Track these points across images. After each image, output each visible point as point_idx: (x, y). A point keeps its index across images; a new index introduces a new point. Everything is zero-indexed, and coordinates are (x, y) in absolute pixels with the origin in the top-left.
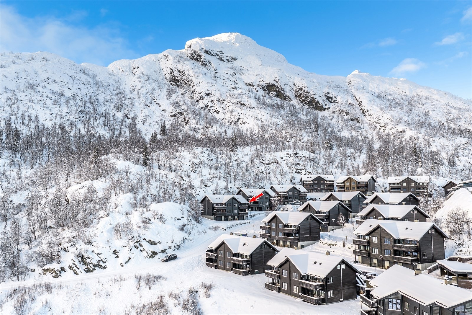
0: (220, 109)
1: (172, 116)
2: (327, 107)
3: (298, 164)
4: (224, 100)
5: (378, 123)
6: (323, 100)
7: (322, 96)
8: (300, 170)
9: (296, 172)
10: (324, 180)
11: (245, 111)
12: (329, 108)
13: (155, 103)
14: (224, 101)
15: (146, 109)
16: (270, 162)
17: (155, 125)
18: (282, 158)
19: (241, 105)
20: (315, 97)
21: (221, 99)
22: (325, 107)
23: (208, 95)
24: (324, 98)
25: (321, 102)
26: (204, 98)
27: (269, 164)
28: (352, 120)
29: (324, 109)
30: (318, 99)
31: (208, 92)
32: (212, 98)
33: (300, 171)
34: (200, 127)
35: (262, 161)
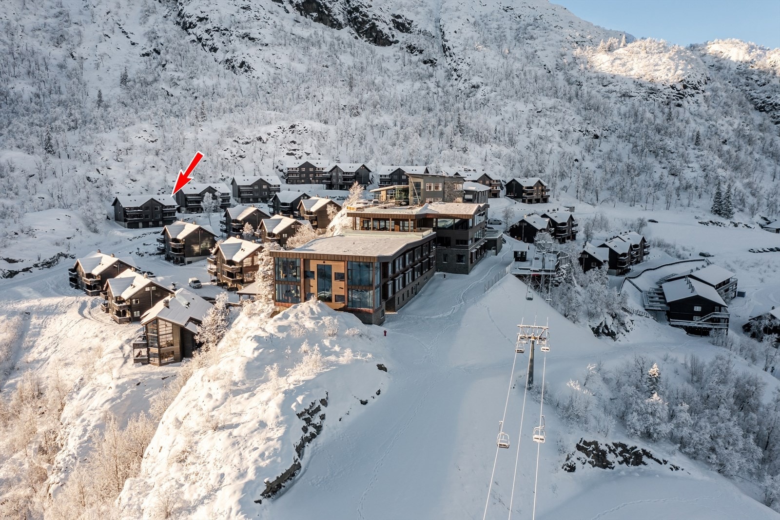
0: (218, 45)
1: (144, 55)
2: (394, 39)
3: (294, 142)
4: (226, 30)
5: (455, 70)
6: (390, 29)
7: (388, 22)
8: (295, 150)
9: (288, 154)
10: (315, 168)
11: (253, 50)
12: (397, 42)
13: (121, 30)
14: (225, 32)
15: (104, 43)
16: (249, 141)
17: (116, 70)
18: (269, 134)
19: (250, 39)
20: (377, 23)
21: (222, 28)
22: (391, 39)
23: (201, 20)
24: (392, 25)
25: (386, 31)
26: (195, 26)
27: (247, 143)
28: (425, 62)
29: (390, 43)
30: (381, 26)
31: (202, 16)
32: (209, 26)
33: (294, 152)
34: (182, 75)
35: (237, 140)
